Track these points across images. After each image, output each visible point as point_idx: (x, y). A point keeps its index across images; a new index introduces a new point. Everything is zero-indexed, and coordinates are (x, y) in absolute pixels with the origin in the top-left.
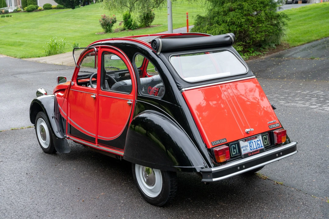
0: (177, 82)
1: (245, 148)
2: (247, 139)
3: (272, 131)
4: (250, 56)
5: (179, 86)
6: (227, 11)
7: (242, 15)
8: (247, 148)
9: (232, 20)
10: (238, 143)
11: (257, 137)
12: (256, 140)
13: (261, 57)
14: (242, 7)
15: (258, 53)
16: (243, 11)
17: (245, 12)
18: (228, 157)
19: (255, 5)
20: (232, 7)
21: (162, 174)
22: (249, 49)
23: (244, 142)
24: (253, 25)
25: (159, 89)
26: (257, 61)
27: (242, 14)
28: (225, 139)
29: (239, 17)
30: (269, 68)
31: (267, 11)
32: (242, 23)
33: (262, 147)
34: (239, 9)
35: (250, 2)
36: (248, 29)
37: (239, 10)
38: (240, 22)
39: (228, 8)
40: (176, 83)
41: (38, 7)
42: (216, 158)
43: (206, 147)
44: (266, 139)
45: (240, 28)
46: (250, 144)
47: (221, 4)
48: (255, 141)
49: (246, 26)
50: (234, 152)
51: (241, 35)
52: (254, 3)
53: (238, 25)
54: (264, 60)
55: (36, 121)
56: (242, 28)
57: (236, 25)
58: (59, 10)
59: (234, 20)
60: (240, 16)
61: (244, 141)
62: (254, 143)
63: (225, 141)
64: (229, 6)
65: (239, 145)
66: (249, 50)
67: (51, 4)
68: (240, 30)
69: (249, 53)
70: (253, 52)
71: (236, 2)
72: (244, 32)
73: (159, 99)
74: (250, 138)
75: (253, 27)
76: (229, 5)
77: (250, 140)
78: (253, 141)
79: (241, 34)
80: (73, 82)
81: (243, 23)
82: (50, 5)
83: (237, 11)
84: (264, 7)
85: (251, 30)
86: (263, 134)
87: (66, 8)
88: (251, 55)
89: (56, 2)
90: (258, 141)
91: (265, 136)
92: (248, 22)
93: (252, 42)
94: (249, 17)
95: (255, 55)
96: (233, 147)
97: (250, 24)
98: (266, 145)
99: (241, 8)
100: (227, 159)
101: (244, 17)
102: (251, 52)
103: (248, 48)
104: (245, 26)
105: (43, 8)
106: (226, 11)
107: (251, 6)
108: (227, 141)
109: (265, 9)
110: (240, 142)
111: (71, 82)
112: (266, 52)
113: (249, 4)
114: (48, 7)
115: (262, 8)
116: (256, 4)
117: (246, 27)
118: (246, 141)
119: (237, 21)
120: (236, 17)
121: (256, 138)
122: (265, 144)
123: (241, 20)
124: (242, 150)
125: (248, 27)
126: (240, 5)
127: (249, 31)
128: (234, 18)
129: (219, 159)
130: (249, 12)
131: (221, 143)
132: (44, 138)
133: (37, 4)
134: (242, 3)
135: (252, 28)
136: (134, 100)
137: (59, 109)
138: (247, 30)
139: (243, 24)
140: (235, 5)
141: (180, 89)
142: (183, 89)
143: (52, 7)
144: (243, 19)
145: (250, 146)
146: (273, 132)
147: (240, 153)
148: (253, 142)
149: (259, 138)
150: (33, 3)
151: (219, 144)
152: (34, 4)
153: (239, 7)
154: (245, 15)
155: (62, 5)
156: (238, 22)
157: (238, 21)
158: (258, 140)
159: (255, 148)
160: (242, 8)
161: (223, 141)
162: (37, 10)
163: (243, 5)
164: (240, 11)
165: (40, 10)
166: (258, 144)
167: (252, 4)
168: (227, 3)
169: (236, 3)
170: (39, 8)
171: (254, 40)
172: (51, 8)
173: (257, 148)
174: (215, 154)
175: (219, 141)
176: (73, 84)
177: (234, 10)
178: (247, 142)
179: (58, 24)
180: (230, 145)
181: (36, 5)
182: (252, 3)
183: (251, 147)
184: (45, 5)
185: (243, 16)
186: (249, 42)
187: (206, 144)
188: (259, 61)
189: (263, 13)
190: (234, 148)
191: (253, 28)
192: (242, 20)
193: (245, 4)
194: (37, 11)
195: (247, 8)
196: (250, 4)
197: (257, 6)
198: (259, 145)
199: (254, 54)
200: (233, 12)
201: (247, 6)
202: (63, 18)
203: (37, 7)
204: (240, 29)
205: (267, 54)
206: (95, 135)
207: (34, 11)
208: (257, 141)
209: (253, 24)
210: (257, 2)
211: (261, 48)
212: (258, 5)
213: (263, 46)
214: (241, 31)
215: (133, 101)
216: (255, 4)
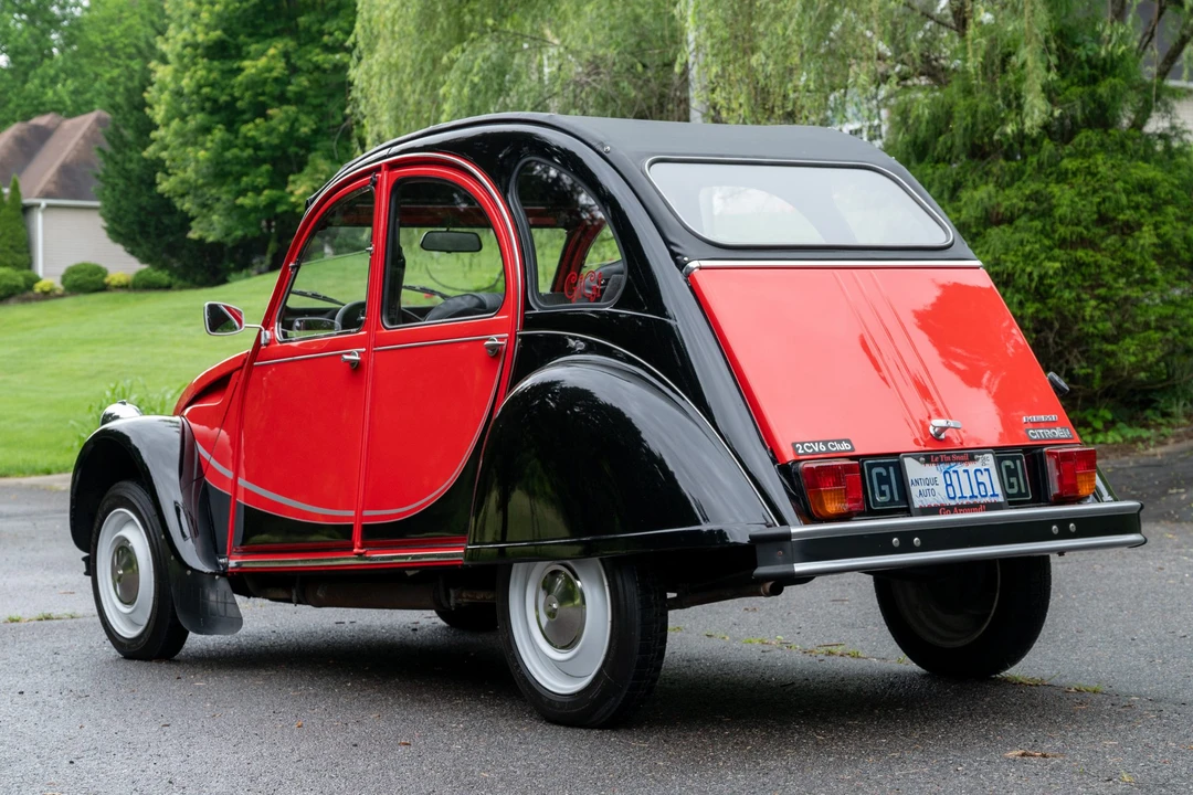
0: (672, 239)
1: (927, 487)
2: (935, 456)
3: (1039, 451)
4: (1093, 443)
5: (679, 254)
6: (977, 226)
7: (1047, 242)
8: (934, 487)
9: (998, 264)
10: (898, 462)
11: (976, 457)
12: (972, 467)
13: (1146, 449)
14: (1045, 205)
15: (1130, 433)
16: (1053, 223)
17: (1062, 230)
18: (857, 501)
19: (1109, 198)
20: (999, 204)
21: (609, 586)
22: (1090, 411)
23: (921, 463)
24: (1102, 291)
25: (607, 280)
26: (1127, 463)
27: (1048, 236)
28: (848, 441)
29: (1031, 252)
30: (1179, 487)
31: (1165, 229)
32: (1049, 281)
33: (994, 495)
34: (1034, 215)
35: (1087, 185)
36: (1078, 309)
37: (1031, 220)
38: (1035, 275)
39: (979, 213)
40: (668, 243)
41: (38, 280)
42: (809, 497)
43: (774, 461)
44: (1012, 472)
45: (1037, 305)
46: (947, 475)
47: (946, 195)
48: (966, 471)
49: (1067, 294)
50: (883, 493)
51: (1046, 339)
52: (1104, 189)
53: (1027, 292)
54: (1159, 461)
55: (97, 525)
56: (1051, 302)
57: (1018, 291)
58: (141, 295)
59: (1009, 265)
60: (1037, 246)
61: (922, 459)
62: (963, 477)
63: (845, 447)
64: (986, 200)
65: (900, 470)
66: (1090, 418)
67: (103, 265)
68: (1042, 316)
69: (1089, 430)
70: (1109, 425)
71: (1017, 184)
72: (1057, 325)
73: (607, 309)
74: (947, 455)
75: (1104, 299)
76: (985, 195)
77: (945, 462)
78: (960, 468)
79: (1043, 334)
80: (267, 332)
81: (1053, 281)
82: (99, 271)
83: (1021, 222)
84: (1156, 208)
85: (1092, 317)
86: (1000, 453)
87: (181, 288)
88: (1100, 438)
89: (132, 253)
90: (979, 474)
91: (1008, 463)
92: (1079, 278)
93: (1098, 375)
94: (1080, 253)
95: (1120, 439)
96: (879, 475)
97: (1087, 284)
98: (1013, 496)
99: (1042, 208)
100: (851, 505)
101: (1057, 252)
102: (1099, 425)
103: (1083, 409)
104: (1060, 298)
105: (63, 282)
106: (970, 226)
107: (1091, 202)
108: (853, 450)
109: (1159, 219)
110: (905, 459)
111: (261, 330)
112: (1173, 427)
113: (1079, 194)
114: (89, 278)
115: (1143, 211)
116: (1115, 192)
117: (1069, 302)
118: (928, 461)
119: (1023, 271)
120: (1017, 250)
121: (972, 459)
122: (1010, 491)
123: (1040, 264)
124: (914, 491)
125: (1079, 299)
126: (1035, 196)
127: (1084, 319)
128: (1011, 257)
129: (822, 504)
130: (1080, 229)
131: (828, 451)
132: (128, 594)
133: (30, 265)
134: (1047, 185)
135: (1095, 308)
136: (510, 335)
137: (199, 464)
138: (1074, 316)
139: (1051, 286)
140: (1012, 198)
141: (681, 265)
142: (693, 264)
143: (106, 280)
144: (1050, 259)
145: (947, 485)
146: (1041, 454)
147: (908, 504)
148: (961, 472)
149: (984, 464)
150: (9, 261)
151: (823, 453)
152: (17, 266)
153: (1032, 205)
154: (1063, 243)
155: (163, 267)
156: (1030, 274)
157: (1029, 269)
158: (980, 470)
159: (967, 493)
160: (1047, 213)
161: (838, 447)
162: (30, 294)
163: (1054, 197)
164: (1037, 224)
165: (47, 295)
166: (979, 484)
167: (1095, 191)
168: (975, 188)
169: (1020, 188)
170: (38, 287)
171: (1112, 362)
172: (104, 288)
173: (973, 497)
174: (804, 482)
175: (825, 443)
176: (268, 337)
177: (1010, 221)
178: (933, 467)
179: (137, 349)
180: (868, 464)
181: (26, 272)
182: (1097, 186)
183: (950, 489)
184: (72, 271)
185: (1051, 249)
186: (1083, 371)
187: (772, 451)
188: (1136, 462)
189: (1147, 235)
190: (883, 480)
191: (1104, 306)
192: (1048, 264)
193: (1063, 190)
194: (29, 300)
195: (1069, 210)
196: (1084, 190)
197: (1117, 202)
198: (982, 487)
199: (1112, 437)
200: (1002, 227)
201: (1072, 201)
202: (164, 323)
203: (32, 281)
204: (1038, 311)
205: (1178, 435)
206: (352, 513)
207: (12, 301)
208: (976, 471)
209: (1102, 286)
210: (1119, 185)
211: (1149, 412)
212: (1124, 199)
213: (1162, 404)
214: (1045, 319)
215: (509, 340)
216: (1109, 194)
